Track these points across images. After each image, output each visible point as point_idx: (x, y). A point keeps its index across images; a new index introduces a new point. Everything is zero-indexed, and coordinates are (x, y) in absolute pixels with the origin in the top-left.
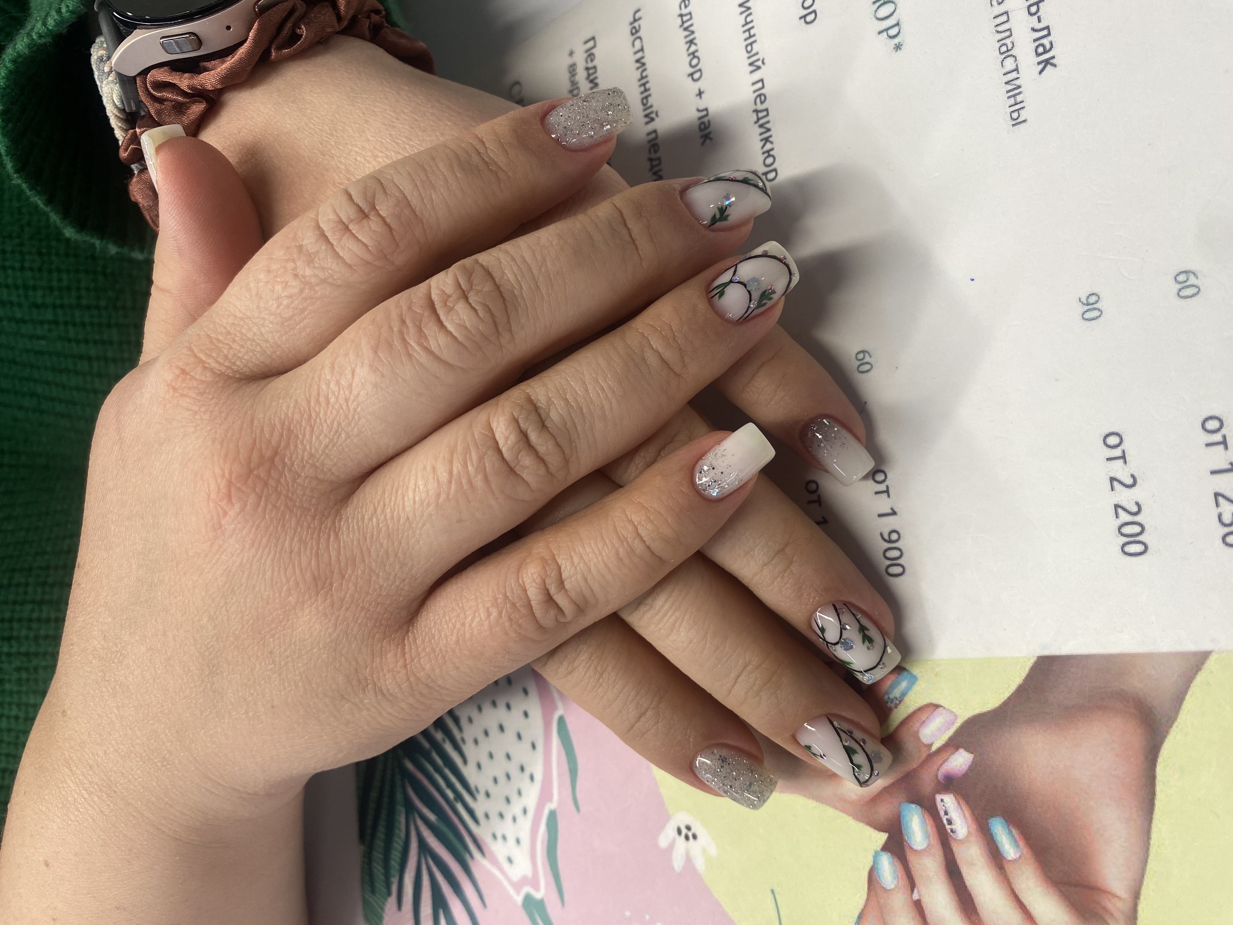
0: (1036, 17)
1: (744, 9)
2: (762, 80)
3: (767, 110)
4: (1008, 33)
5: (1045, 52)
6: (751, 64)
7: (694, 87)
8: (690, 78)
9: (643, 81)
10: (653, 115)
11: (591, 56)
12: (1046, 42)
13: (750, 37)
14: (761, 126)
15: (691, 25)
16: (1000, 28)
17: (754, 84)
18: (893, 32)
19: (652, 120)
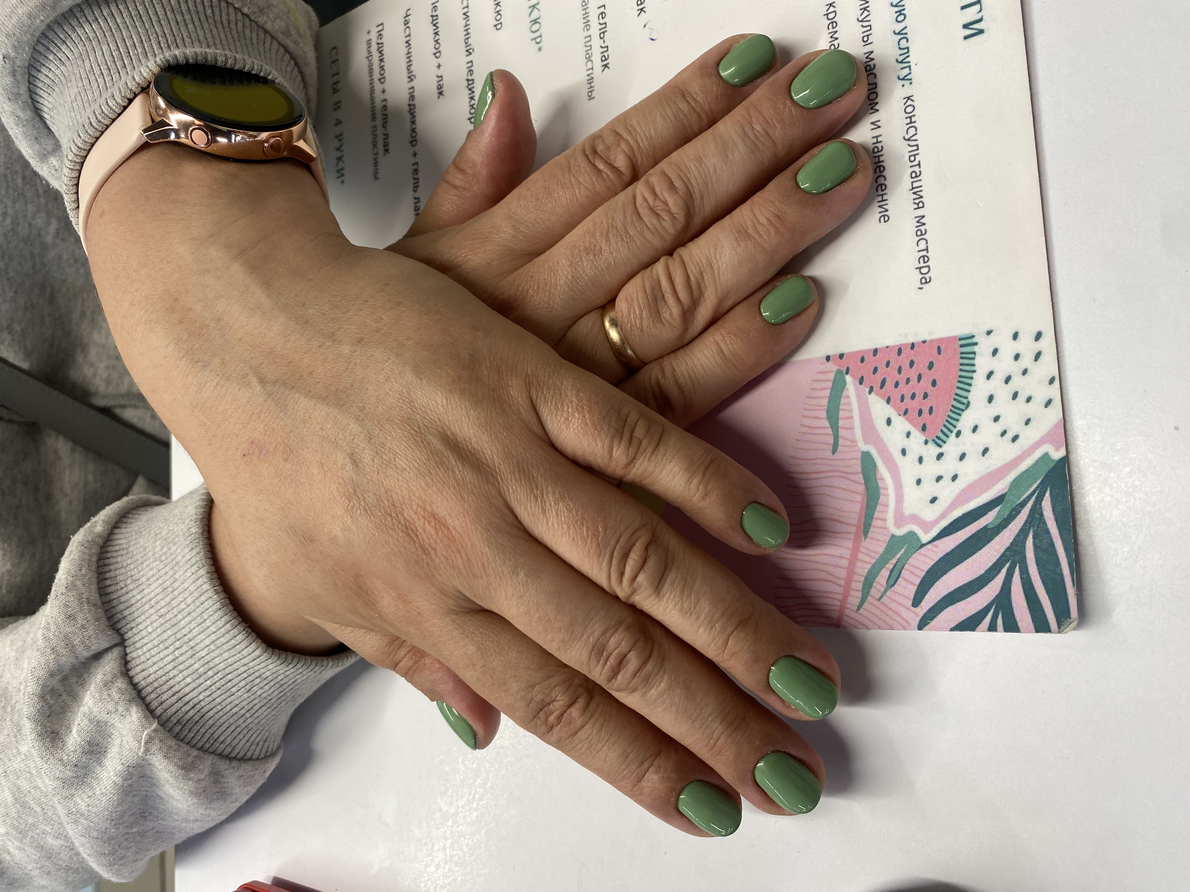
0: (602, 40)
1: (465, 17)
2: (471, 62)
3: (473, 80)
4: (589, 48)
5: (606, 60)
6: (467, 51)
7: (435, 62)
8: (434, 56)
9: (409, 55)
10: (413, 77)
11: (380, 36)
12: (606, 54)
13: (468, 34)
14: (470, 89)
15: (437, 23)
16: (587, 44)
17: (468, 63)
18: (538, 40)
19: (412, 80)
